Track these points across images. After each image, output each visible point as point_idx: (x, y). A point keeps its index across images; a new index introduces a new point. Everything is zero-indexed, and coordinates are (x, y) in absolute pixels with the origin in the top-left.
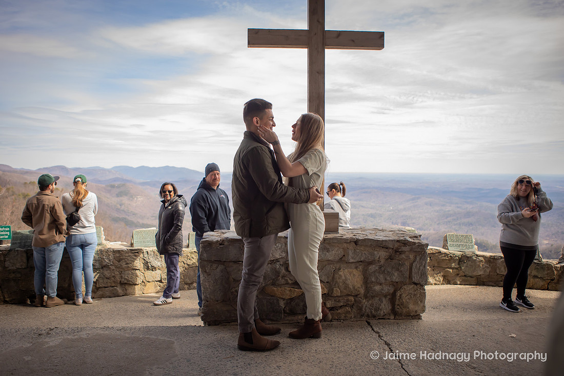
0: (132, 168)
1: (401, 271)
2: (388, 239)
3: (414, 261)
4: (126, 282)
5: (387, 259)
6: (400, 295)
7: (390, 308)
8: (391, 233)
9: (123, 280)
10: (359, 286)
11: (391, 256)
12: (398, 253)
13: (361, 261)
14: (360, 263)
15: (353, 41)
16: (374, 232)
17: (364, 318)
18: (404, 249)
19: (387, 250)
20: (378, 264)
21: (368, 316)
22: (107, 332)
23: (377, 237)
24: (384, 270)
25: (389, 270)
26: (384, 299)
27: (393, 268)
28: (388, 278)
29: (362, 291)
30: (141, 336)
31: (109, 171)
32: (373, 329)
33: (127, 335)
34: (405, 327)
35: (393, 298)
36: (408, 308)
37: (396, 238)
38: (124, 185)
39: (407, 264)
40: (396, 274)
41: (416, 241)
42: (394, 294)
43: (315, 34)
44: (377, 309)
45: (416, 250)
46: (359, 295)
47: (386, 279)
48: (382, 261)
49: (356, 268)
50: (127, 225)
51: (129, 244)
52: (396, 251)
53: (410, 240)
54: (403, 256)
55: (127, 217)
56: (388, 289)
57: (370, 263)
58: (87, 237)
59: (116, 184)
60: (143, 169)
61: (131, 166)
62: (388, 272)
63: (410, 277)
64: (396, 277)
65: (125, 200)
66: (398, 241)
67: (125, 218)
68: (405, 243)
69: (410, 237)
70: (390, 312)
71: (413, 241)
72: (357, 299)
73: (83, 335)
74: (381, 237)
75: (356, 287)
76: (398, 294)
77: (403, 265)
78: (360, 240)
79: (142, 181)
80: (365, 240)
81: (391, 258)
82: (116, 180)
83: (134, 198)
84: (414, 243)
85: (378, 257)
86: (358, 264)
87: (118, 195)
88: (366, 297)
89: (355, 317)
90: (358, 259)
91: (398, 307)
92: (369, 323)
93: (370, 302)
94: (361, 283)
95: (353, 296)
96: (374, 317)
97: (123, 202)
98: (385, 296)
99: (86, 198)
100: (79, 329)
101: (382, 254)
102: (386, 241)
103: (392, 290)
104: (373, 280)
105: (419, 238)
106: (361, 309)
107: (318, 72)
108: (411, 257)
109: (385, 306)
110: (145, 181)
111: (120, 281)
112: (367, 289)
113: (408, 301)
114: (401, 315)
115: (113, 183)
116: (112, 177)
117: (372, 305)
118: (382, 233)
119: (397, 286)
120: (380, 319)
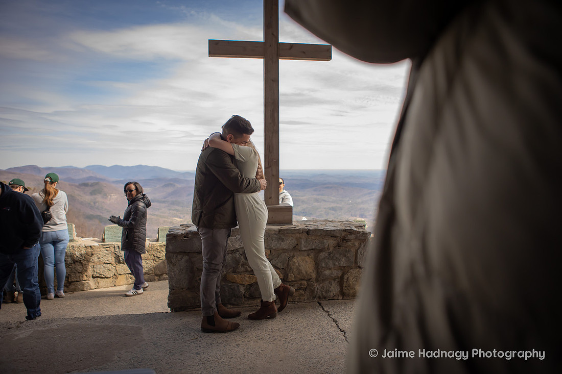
0: (105, 167)
1: (348, 257)
2: (336, 229)
3: (359, 248)
4: (98, 275)
5: (335, 247)
6: (347, 278)
7: (339, 289)
8: (339, 223)
9: (95, 273)
10: (311, 271)
11: (338, 244)
12: (345, 241)
13: (312, 249)
14: (312, 251)
15: (304, 52)
16: (324, 223)
17: (316, 300)
18: (350, 237)
19: (335, 239)
20: (328, 251)
21: (319, 297)
22: (77, 322)
23: (326, 227)
24: (333, 257)
25: (337, 256)
26: (333, 282)
27: (340, 254)
28: (337, 264)
29: (314, 276)
30: (110, 324)
31: (82, 170)
32: (323, 309)
33: (97, 324)
34: (351, 306)
35: (341, 281)
36: (355, 289)
37: (343, 228)
38: (97, 184)
39: (353, 250)
40: (343, 260)
41: (361, 230)
42: (342, 277)
43: (270, 46)
44: (328, 291)
45: (361, 238)
46: (311, 279)
47: (335, 264)
48: (331, 249)
49: (308, 255)
50: (101, 222)
51: (101, 240)
52: (343, 240)
53: (355, 229)
54: (350, 244)
55: (101, 214)
56: (336, 273)
57: (321, 251)
58: (58, 233)
59: (90, 182)
60: (116, 168)
61: (104, 165)
62: (337, 258)
63: (356, 262)
64: (343, 262)
65: (99, 198)
66: (345, 230)
67: (99, 216)
68: (351, 232)
69: (356, 227)
70: (339, 293)
71: (358, 230)
72: (309, 283)
73: (54, 326)
74: (330, 227)
75: (308, 273)
76: (346, 277)
77: (349, 251)
78: (311, 230)
79: (115, 179)
80: (315, 230)
81: (338, 245)
82: (90, 178)
83: (107, 196)
84: (359, 232)
85: (327, 245)
86: (310, 252)
87: (92, 193)
88: (317, 280)
89: (308, 299)
90: (309, 247)
91: (346, 288)
92: (320, 304)
93: (321, 285)
94: (313, 268)
95: (306, 280)
96: (325, 298)
97: (97, 200)
98: (334, 280)
99: (57, 196)
100: (50, 321)
101: (331, 242)
102: (334, 230)
103: (340, 274)
104: (323, 265)
105: (363, 227)
106: (313, 292)
107: (273, 80)
108: (357, 244)
109: (334, 289)
110: (118, 179)
111: (93, 275)
112: (318, 274)
113: (354, 283)
114: (348, 295)
115: (86, 182)
116: (85, 176)
117: (322, 288)
118: (331, 224)
119: (344, 270)
120: (330, 299)
